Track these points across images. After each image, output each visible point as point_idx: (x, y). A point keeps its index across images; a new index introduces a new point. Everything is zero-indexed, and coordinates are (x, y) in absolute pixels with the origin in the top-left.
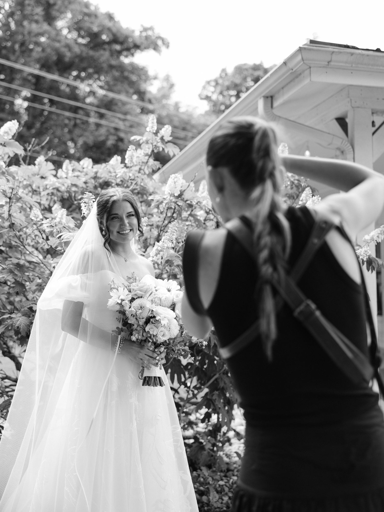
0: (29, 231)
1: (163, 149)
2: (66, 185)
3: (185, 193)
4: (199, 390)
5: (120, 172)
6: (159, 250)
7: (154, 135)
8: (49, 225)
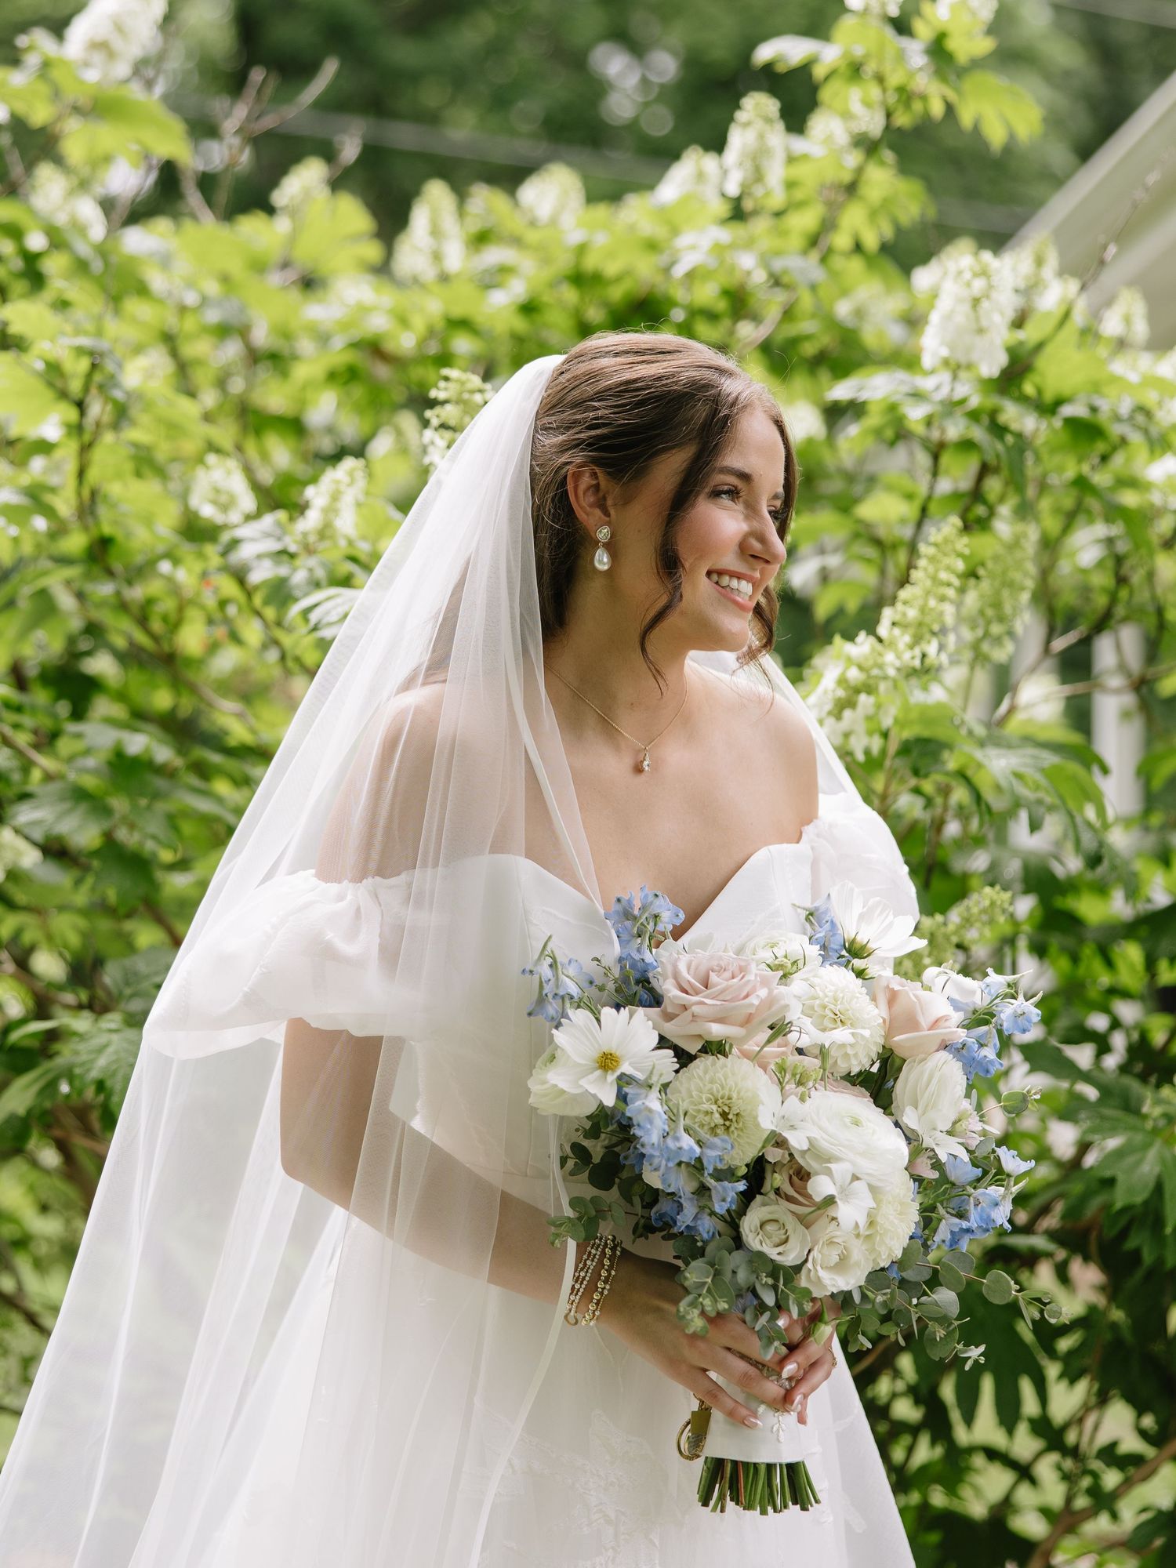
0: (185, 576)
1: (950, 109)
2: (419, 324)
3: (1042, 362)
4: (1131, 1470)
5: (693, 247)
6: (853, 683)
7: (889, 32)
8: (273, 546)
